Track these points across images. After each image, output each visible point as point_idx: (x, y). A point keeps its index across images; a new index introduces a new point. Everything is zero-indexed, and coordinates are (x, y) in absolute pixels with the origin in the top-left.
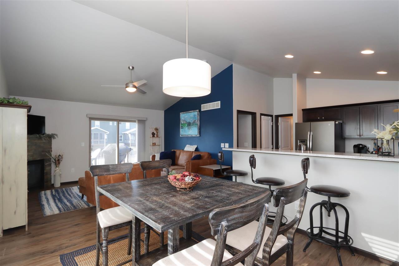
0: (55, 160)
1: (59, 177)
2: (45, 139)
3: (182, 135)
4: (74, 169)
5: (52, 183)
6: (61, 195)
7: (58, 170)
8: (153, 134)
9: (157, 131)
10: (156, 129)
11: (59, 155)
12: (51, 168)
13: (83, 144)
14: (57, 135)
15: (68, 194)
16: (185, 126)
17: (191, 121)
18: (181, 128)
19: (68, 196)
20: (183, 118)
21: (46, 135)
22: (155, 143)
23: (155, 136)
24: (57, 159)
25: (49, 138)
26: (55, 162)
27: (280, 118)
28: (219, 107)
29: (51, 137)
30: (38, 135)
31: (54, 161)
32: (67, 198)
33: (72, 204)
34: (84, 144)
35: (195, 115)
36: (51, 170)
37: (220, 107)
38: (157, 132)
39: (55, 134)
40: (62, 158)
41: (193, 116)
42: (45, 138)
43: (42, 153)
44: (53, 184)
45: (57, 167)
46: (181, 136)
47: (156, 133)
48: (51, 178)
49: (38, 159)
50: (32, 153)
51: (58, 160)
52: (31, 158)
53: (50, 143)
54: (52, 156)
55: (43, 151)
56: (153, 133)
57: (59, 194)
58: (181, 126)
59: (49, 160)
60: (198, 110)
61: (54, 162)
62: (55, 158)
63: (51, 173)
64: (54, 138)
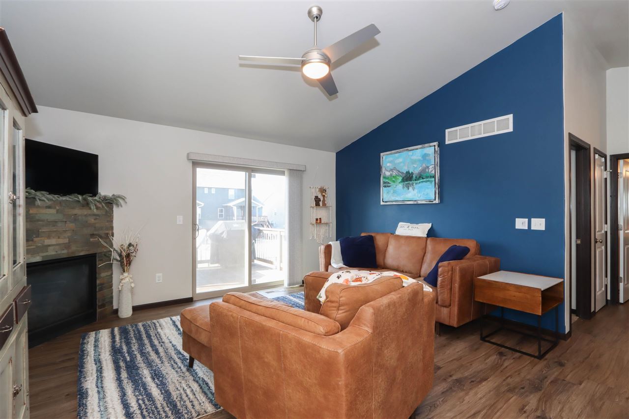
0: (120, 255)
1: (130, 295)
2: (97, 208)
3: (386, 202)
4: (161, 274)
5: (115, 308)
6: (135, 348)
7: (127, 280)
8: (317, 200)
9: (324, 194)
10: (323, 191)
11: (130, 245)
12: (112, 274)
13: (180, 220)
14: (123, 199)
15: (153, 346)
16: (394, 181)
17: (416, 169)
18: (385, 187)
19: (153, 356)
20: (388, 164)
21: (100, 198)
22: (320, 219)
23: (321, 203)
24: (124, 254)
25: (106, 203)
26: (120, 261)
27: (621, 162)
28: (508, 128)
29: (110, 203)
30: (80, 197)
31: (119, 259)
32: (149, 364)
33: (167, 395)
34: (182, 219)
35: (425, 156)
36: (112, 277)
37: (511, 129)
38: (324, 196)
39: (119, 197)
40: (136, 250)
41: (420, 158)
42: (98, 204)
43: (91, 240)
44: (116, 311)
45: (124, 271)
46: (382, 203)
47: (322, 199)
48: (112, 297)
49: (82, 254)
50: (67, 241)
51: (128, 256)
52: (65, 251)
53: (109, 216)
54: (114, 247)
55: (92, 235)
56: (316, 197)
57: (128, 344)
58: (384, 183)
59: (107, 256)
60: (436, 143)
61: (117, 260)
62: (119, 251)
63: (111, 286)
64: (118, 205)
